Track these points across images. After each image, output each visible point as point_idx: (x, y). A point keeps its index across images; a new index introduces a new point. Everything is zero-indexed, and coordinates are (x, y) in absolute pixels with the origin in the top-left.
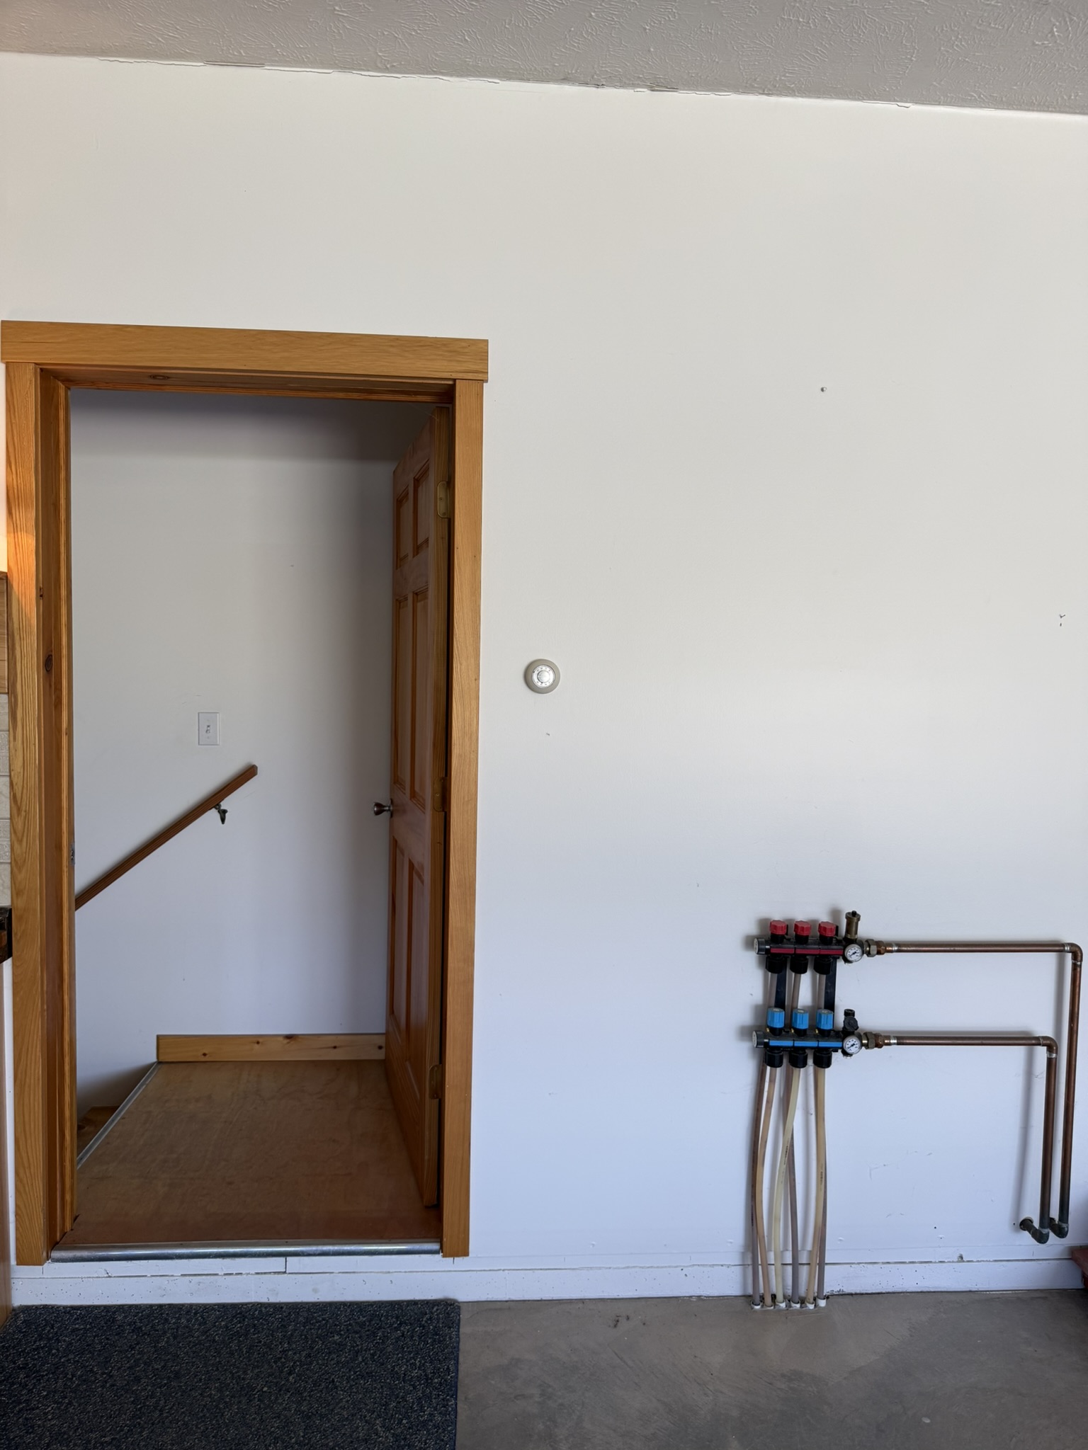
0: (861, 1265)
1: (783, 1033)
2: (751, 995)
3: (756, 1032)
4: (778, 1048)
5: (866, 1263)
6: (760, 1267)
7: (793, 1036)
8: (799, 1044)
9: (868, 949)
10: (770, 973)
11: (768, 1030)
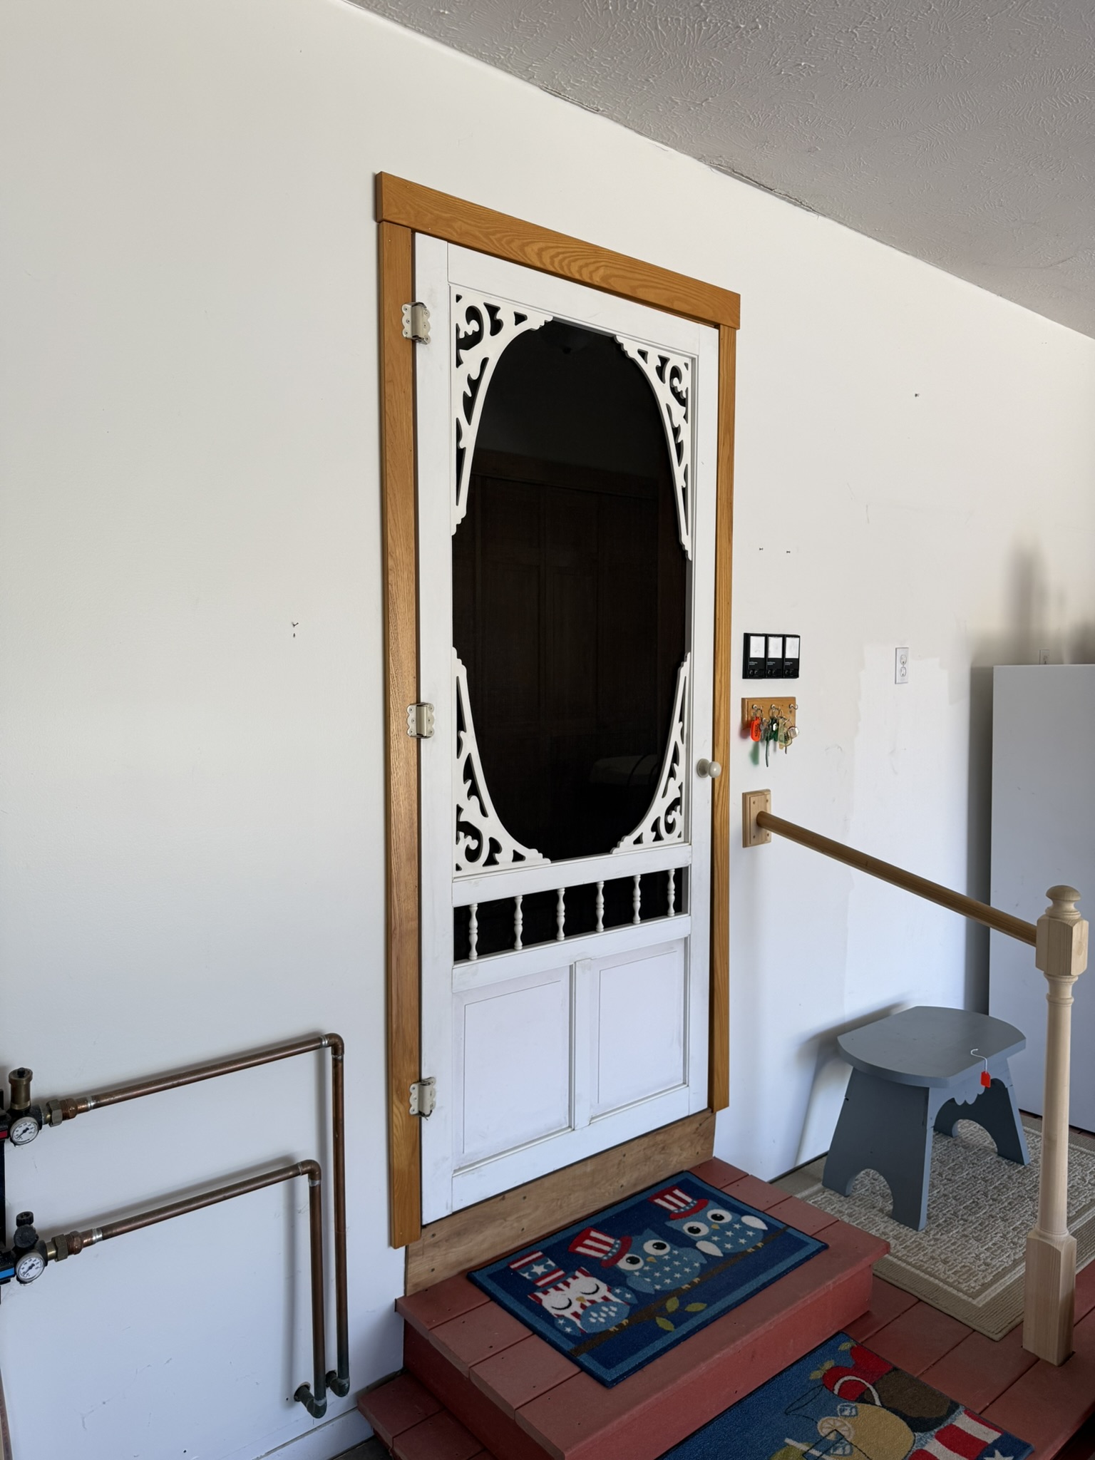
9: (49, 1116)
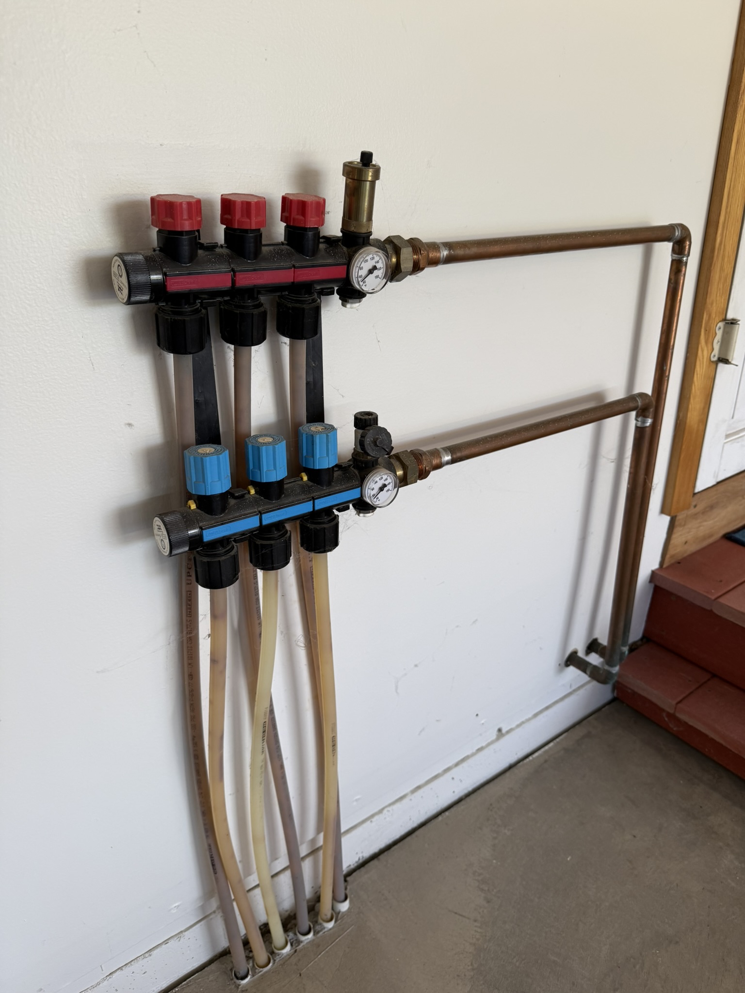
0: (385, 811)
1: (232, 502)
2: (130, 425)
3: (161, 516)
4: (224, 542)
5: (390, 805)
6: (235, 904)
7: (255, 502)
8: (270, 518)
10: (170, 358)
11: (193, 506)
